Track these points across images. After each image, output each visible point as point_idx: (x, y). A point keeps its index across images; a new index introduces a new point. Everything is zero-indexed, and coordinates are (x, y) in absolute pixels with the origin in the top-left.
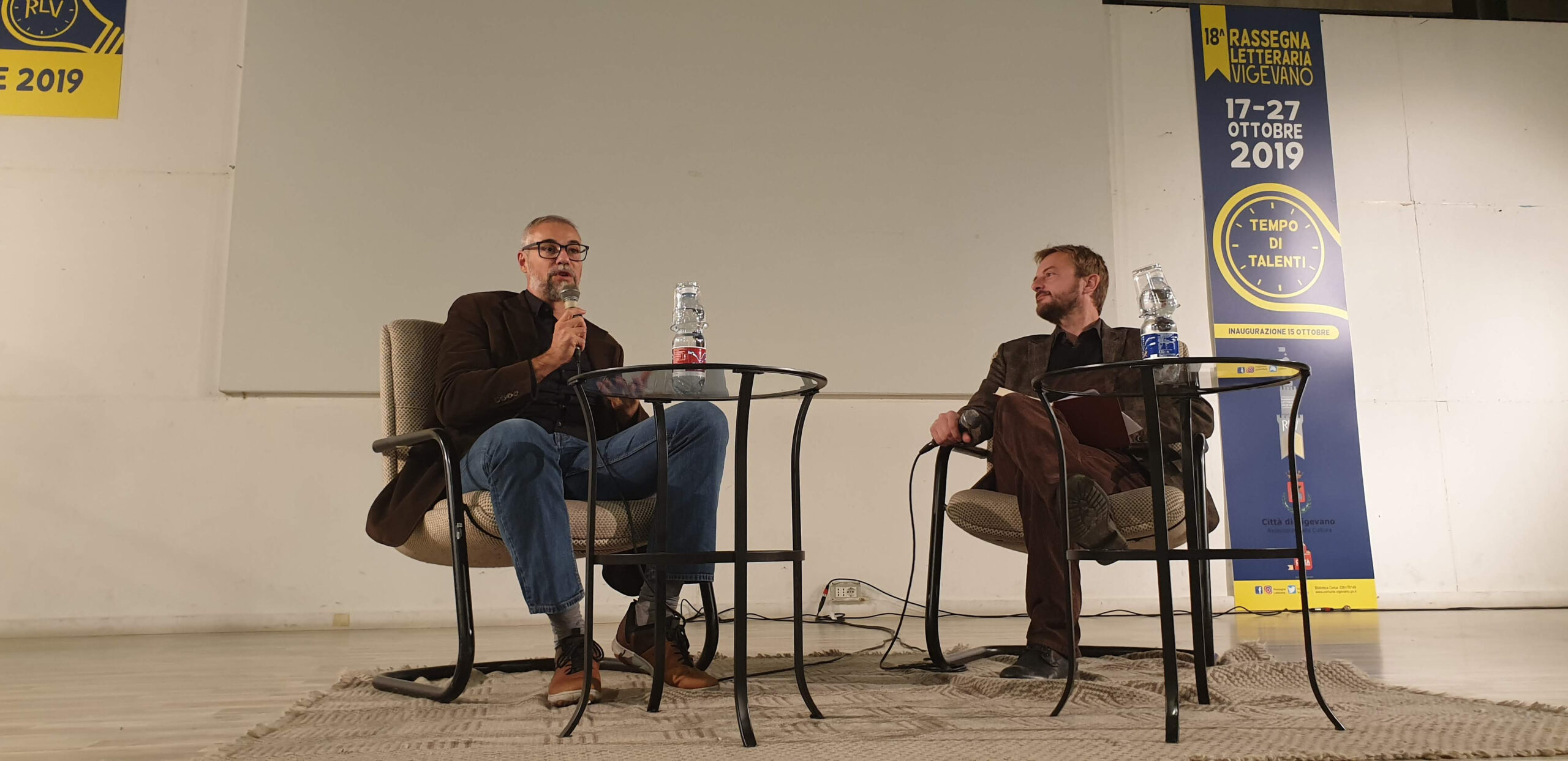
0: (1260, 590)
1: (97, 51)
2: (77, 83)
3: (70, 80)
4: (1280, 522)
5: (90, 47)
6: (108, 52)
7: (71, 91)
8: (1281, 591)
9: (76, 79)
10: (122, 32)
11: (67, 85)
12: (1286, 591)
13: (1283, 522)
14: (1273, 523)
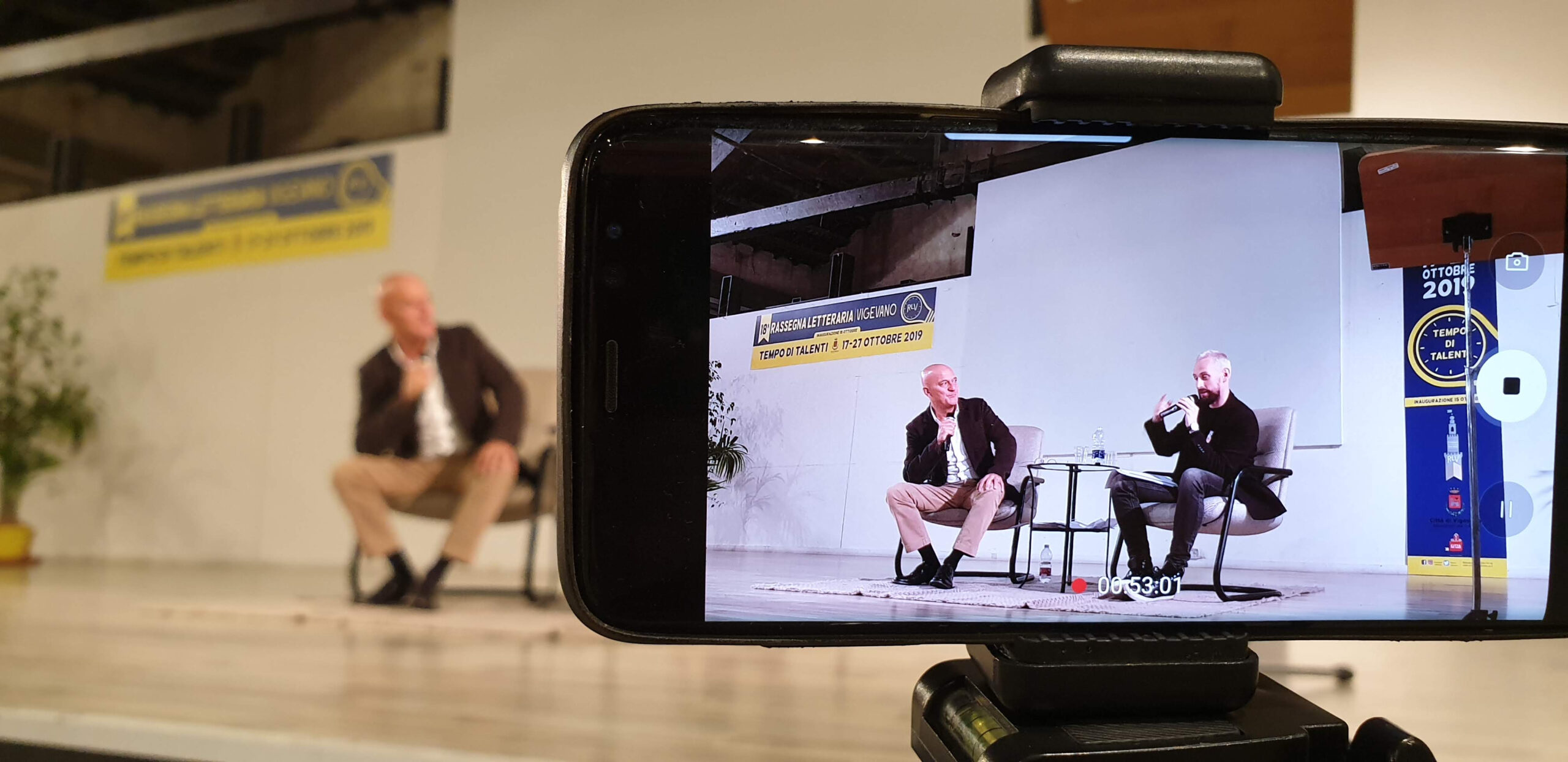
1: (927, 322)
3: (919, 335)
4: (1442, 521)
6: (930, 321)
7: (919, 339)
8: (1439, 564)
10: (934, 312)
14: (1437, 521)
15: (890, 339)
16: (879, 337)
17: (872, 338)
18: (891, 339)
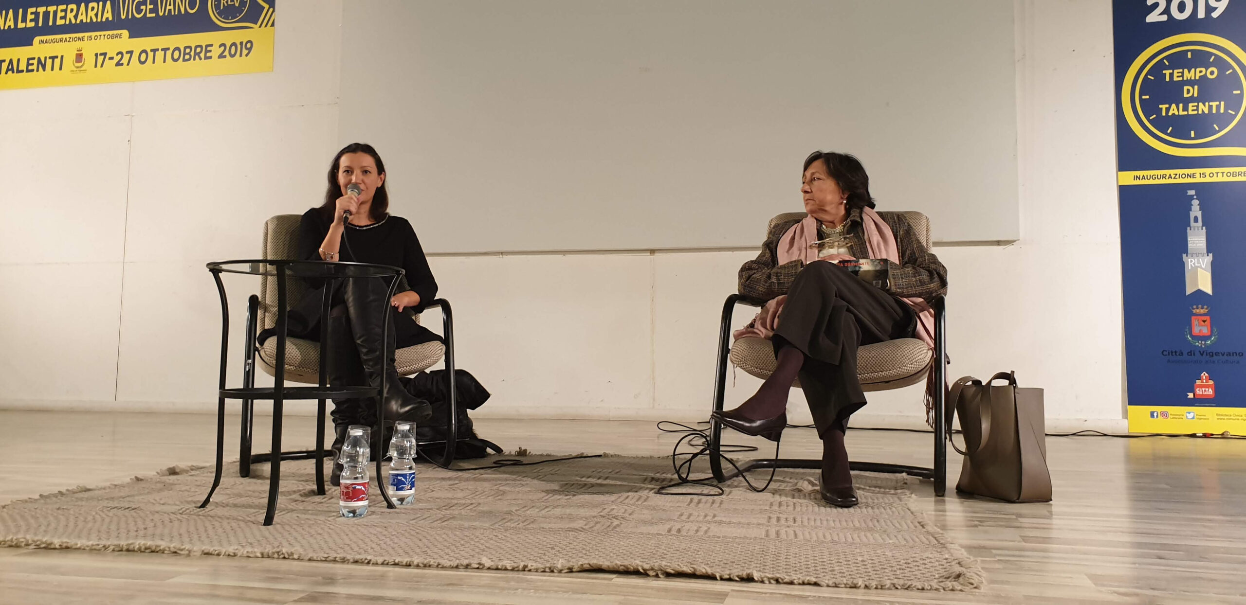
0: (1155, 414)
1: (260, 27)
2: (250, 50)
3: (246, 48)
4: (1181, 354)
5: (256, 24)
6: (266, 26)
7: (247, 55)
8: (1179, 417)
9: (249, 46)
10: (273, 11)
11: (245, 52)
12: (1184, 417)
13: (1185, 353)
14: (1174, 354)
15: (189, 54)
16: (168, 49)
17: (154, 51)
18: (192, 53)
